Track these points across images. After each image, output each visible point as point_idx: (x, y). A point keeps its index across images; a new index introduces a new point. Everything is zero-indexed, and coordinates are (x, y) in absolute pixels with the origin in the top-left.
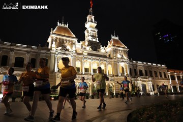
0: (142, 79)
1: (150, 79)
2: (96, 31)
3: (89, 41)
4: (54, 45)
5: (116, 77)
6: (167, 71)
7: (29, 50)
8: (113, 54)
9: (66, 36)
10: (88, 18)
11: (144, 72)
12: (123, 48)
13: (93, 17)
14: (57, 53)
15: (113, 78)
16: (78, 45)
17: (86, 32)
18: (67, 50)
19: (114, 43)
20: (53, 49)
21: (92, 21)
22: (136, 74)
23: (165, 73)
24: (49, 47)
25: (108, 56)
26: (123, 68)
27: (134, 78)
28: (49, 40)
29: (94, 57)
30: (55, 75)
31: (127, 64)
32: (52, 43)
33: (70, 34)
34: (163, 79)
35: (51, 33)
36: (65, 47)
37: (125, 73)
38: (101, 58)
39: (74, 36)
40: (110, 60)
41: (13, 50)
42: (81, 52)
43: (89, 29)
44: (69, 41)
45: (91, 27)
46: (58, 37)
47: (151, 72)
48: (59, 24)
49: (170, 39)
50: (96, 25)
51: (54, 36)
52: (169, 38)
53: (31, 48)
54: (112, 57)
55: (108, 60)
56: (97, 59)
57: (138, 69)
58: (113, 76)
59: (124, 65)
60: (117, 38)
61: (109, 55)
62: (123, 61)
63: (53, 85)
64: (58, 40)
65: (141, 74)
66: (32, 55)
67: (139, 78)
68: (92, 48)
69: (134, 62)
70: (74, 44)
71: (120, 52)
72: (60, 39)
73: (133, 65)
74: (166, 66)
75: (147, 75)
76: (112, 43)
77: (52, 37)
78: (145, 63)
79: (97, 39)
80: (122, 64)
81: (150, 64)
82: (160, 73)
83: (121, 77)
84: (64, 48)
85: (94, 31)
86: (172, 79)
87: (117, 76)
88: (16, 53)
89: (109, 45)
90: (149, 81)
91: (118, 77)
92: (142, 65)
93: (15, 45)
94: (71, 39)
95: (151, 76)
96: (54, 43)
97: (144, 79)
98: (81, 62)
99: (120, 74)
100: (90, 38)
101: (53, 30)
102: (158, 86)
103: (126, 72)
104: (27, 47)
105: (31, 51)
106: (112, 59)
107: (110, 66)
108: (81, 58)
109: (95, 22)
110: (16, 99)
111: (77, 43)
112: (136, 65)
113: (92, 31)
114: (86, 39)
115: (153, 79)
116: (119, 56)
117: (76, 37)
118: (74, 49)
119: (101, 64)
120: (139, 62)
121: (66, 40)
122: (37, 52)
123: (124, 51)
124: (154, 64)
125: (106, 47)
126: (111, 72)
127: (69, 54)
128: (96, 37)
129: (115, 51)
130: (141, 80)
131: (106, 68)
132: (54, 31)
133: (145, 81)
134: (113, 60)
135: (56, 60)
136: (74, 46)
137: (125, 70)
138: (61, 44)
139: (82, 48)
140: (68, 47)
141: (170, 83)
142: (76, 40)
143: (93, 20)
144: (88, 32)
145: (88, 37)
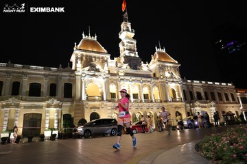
0: (201, 105)
1: (213, 103)
2: (135, 42)
3: (126, 57)
4: (79, 65)
5: (165, 104)
6: (235, 91)
7: (47, 73)
8: (160, 72)
9: (95, 52)
10: (122, 26)
11: (203, 94)
12: (172, 63)
13: (129, 25)
14: (84, 75)
15: (161, 104)
16: (112, 63)
17: (120, 45)
18: (98, 70)
19: (159, 57)
20: (78, 69)
21: (128, 30)
22: (192, 98)
23: (232, 95)
24: (73, 68)
25: (152, 76)
26: (173, 91)
27: (190, 103)
28: (73, 59)
29: (133, 78)
30: (83, 105)
31: (179, 85)
32: (77, 62)
33: (100, 48)
34: (231, 103)
35: (75, 49)
36: (94, 66)
37: (177, 97)
38: (143, 79)
39: (106, 51)
40: (156, 81)
41: (26, 74)
42: (116, 72)
43: (125, 41)
44: (99, 58)
45: (127, 37)
46: (84, 53)
47: (212, 94)
48: (84, 37)
49: (236, 48)
50: (134, 34)
51: (79, 53)
52: (235, 46)
53: (50, 70)
54: (157, 76)
55: (153, 81)
56: (138, 81)
57: (195, 90)
58: (161, 102)
59: (175, 86)
60: (164, 51)
61: (154, 74)
62: (173, 82)
63: (80, 118)
64: (84, 58)
65: (199, 97)
66: (51, 79)
67: (197, 103)
68: (130, 66)
69: (189, 81)
70: (106, 61)
71: (169, 68)
72: (87, 56)
73: (187, 86)
74: (234, 84)
75: (207, 99)
76: (157, 57)
77: (76, 55)
78: (203, 82)
79: (137, 53)
80: (173, 86)
81: (211, 83)
82: (226, 95)
83: (172, 103)
84: (93, 68)
85: (132, 43)
86: (243, 103)
87: (166, 101)
88: (30, 78)
89: (152, 60)
90: (211, 107)
91: (168, 104)
92: (200, 84)
93: (29, 68)
94: (101, 56)
95: (214, 99)
96: (79, 62)
97: (204, 105)
98: (117, 85)
99: (170, 99)
100: (127, 53)
101: (77, 45)
102: (223, 112)
103: (179, 96)
104: (44, 69)
105: (49, 75)
106: (158, 79)
107: (156, 88)
108: (116, 80)
109: (132, 31)
110: (34, 139)
111: (109, 60)
112: (192, 85)
113: (129, 42)
114: (122, 54)
115: (217, 103)
116: (167, 75)
117: (108, 53)
118: (106, 68)
119: (143, 86)
120: (195, 81)
121: (95, 57)
122: (57, 76)
123: (174, 67)
124: (216, 83)
125: (149, 63)
126: (158, 97)
127: (100, 75)
128: (134, 51)
129: (162, 68)
130: (199, 106)
131: (150, 92)
132: (79, 46)
133: (205, 107)
134: (160, 80)
135: (83, 84)
136: (106, 65)
137: (176, 93)
138: (88, 63)
139: (117, 66)
140: (98, 66)
141: (241, 108)
142: (108, 56)
143: (130, 28)
144: (124, 45)
145: (124, 52)
